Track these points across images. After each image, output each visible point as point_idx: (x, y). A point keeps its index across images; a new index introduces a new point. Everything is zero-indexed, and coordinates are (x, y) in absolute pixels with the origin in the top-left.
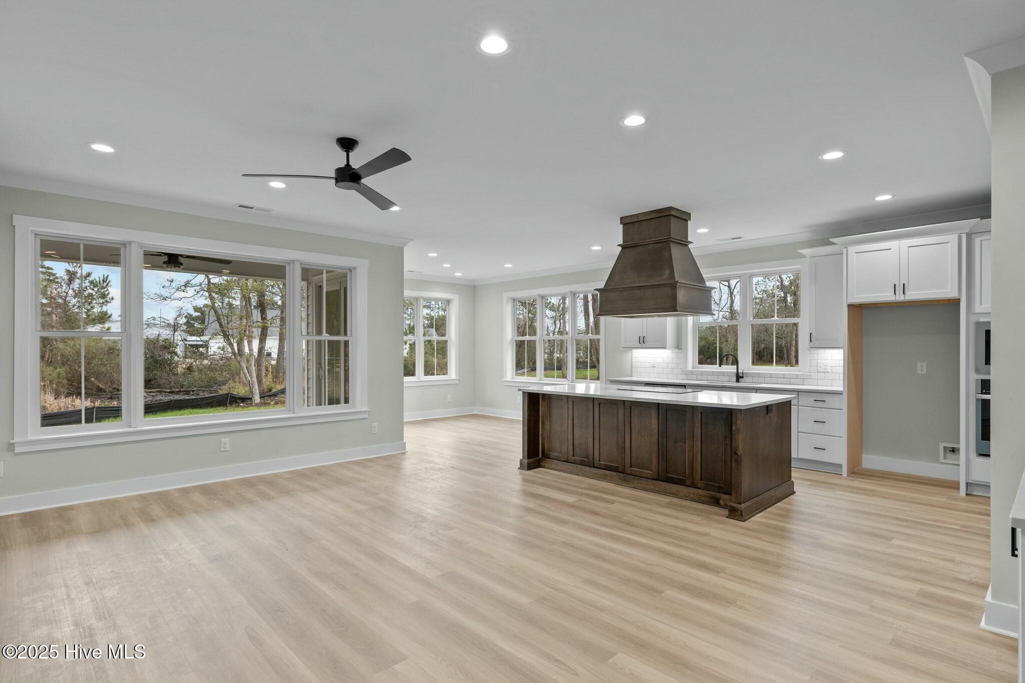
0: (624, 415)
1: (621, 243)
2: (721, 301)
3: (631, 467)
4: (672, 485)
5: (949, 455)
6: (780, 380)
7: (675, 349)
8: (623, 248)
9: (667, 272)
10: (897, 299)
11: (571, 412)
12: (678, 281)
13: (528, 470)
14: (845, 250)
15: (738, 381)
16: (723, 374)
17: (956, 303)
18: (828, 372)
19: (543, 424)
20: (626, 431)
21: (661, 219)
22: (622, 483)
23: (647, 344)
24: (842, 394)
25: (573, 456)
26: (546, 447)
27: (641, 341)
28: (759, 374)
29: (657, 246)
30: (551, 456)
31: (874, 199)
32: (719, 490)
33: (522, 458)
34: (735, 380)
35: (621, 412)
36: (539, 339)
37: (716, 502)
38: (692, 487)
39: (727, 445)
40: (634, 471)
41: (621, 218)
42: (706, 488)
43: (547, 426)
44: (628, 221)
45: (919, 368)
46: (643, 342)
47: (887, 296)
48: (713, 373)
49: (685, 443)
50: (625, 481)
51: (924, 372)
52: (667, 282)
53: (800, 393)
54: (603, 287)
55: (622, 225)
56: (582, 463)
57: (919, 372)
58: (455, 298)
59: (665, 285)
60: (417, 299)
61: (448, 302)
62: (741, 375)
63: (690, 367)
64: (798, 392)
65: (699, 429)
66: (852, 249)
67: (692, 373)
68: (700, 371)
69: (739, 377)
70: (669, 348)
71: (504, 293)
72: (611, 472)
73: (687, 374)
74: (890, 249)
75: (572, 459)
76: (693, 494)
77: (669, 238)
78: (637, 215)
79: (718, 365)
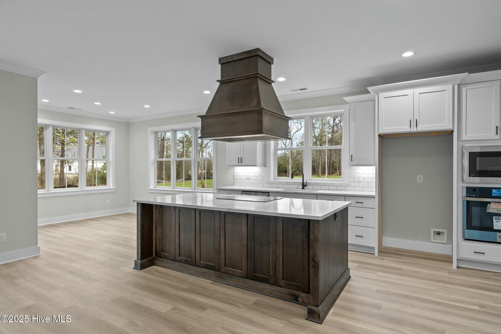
0: (220, 222)
1: (220, 79)
2: (286, 143)
3: (225, 266)
4: (258, 283)
5: (437, 236)
6: (330, 188)
7: (263, 166)
8: (221, 83)
9: (255, 101)
10: (412, 130)
11: (177, 218)
12: (263, 108)
13: (140, 270)
14: (377, 96)
15: (303, 188)
16: (294, 183)
17: (451, 132)
18: (361, 182)
19: (156, 229)
20: (221, 236)
21: (250, 59)
22: (219, 280)
23: (243, 164)
24: (375, 197)
25: (179, 256)
26: (158, 248)
27: (240, 161)
28: (317, 183)
29: (247, 81)
30: (162, 256)
31: (401, 56)
32: (298, 288)
33: (136, 259)
34: (302, 188)
35: (217, 219)
36: (173, 160)
37: (295, 299)
38: (275, 285)
39: (304, 249)
40: (228, 270)
41: (219, 59)
42: (287, 286)
43: (159, 231)
44: (224, 61)
45: (418, 179)
46: (240, 162)
47: (405, 128)
48: (287, 183)
49: (269, 246)
50: (220, 278)
51: (422, 181)
52: (254, 109)
53: (346, 197)
54: (205, 114)
55: (220, 65)
56: (186, 262)
57: (418, 181)
58: (112, 130)
59: (253, 111)
60: (80, 130)
61: (107, 133)
62: (305, 184)
63: (272, 179)
64: (345, 196)
65: (281, 235)
66: (382, 95)
67: (273, 183)
68: (279, 182)
69: (304, 186)
70: (258, 166)
71: (148, 128)
72: (209, 271)
73: (271, 184)
74: (407, 95)
75: (178, 258)
76: (276, 291)
77: (257, 74)
78: (232, 56)
79: (290, 178)
